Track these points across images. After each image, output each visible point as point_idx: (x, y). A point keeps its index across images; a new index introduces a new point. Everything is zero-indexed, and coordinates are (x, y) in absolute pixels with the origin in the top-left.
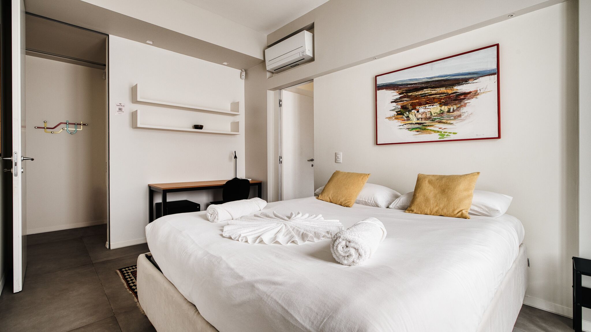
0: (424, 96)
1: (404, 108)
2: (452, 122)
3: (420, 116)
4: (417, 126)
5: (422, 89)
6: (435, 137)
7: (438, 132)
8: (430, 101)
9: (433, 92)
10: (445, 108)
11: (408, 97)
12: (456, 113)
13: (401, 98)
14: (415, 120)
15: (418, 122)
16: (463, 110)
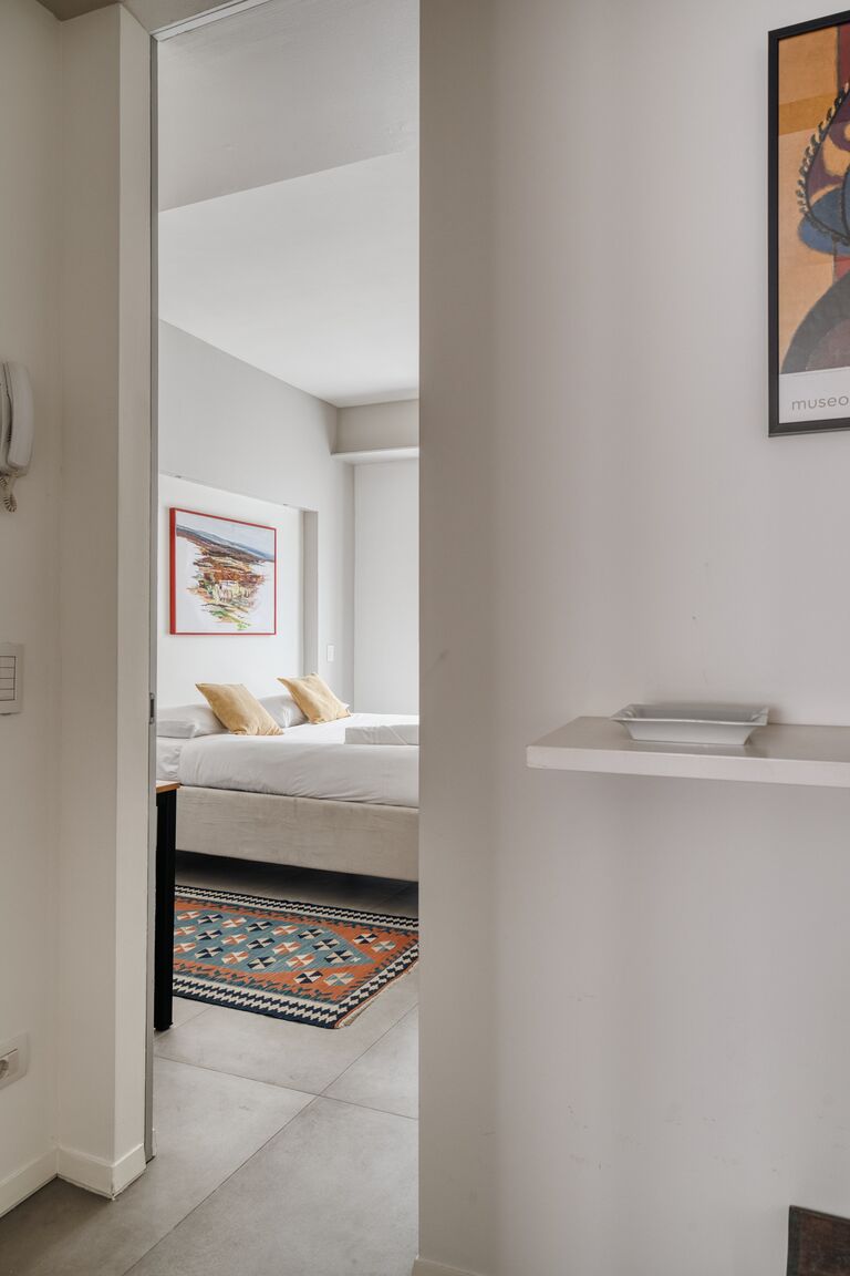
0: (226, 566)
1: (207, 577)
2: (247, 609)
3: (222, 595)
4: (219, 609)
5: (224, 555)
6: (234, 628)
7: (236, 621)
8: (231, 577)
9: (234, 564)
10: (243, 590)
11: (212, 562)
12: (250, 599)
13: (204, 560)
14: (218, 602)
15: (221, 603)
16: (256, 596)
